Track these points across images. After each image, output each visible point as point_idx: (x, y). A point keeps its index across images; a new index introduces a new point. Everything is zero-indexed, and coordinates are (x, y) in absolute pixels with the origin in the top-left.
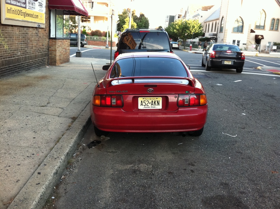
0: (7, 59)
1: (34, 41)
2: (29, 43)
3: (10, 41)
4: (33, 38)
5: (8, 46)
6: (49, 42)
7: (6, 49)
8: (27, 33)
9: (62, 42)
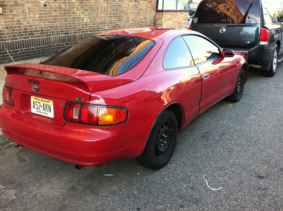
0: (88, 33)
1: (131, 14)
2: (122, 16)
3: (93, 14)
4: (129, 11)
5: (90, 20)
6: (155, 15)
7: (87, 22)
8: (119, 6)
9: (173, 14)
